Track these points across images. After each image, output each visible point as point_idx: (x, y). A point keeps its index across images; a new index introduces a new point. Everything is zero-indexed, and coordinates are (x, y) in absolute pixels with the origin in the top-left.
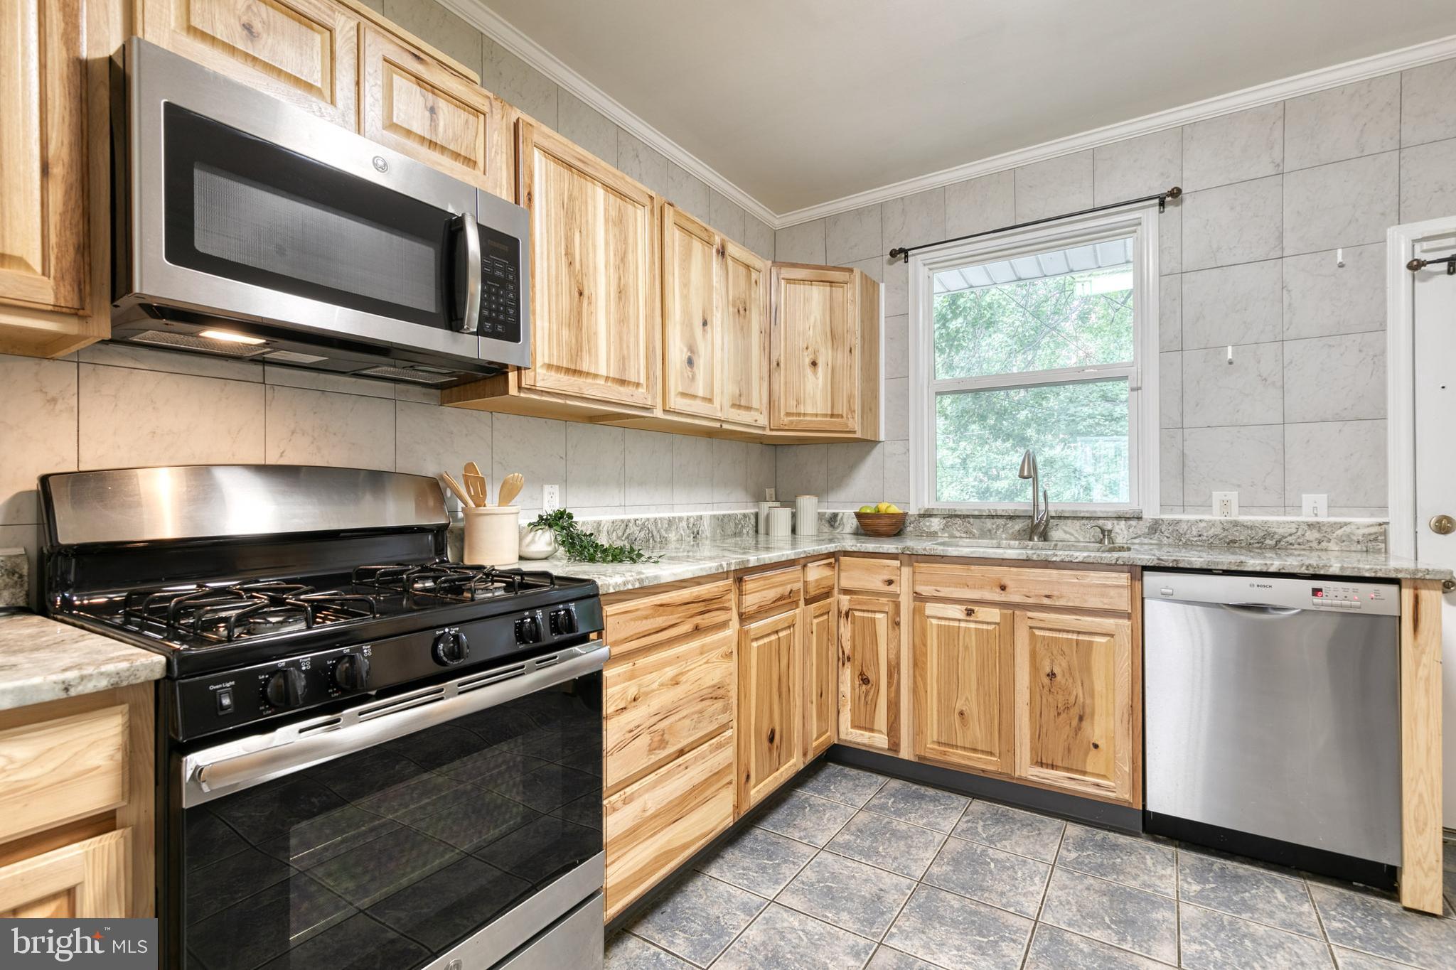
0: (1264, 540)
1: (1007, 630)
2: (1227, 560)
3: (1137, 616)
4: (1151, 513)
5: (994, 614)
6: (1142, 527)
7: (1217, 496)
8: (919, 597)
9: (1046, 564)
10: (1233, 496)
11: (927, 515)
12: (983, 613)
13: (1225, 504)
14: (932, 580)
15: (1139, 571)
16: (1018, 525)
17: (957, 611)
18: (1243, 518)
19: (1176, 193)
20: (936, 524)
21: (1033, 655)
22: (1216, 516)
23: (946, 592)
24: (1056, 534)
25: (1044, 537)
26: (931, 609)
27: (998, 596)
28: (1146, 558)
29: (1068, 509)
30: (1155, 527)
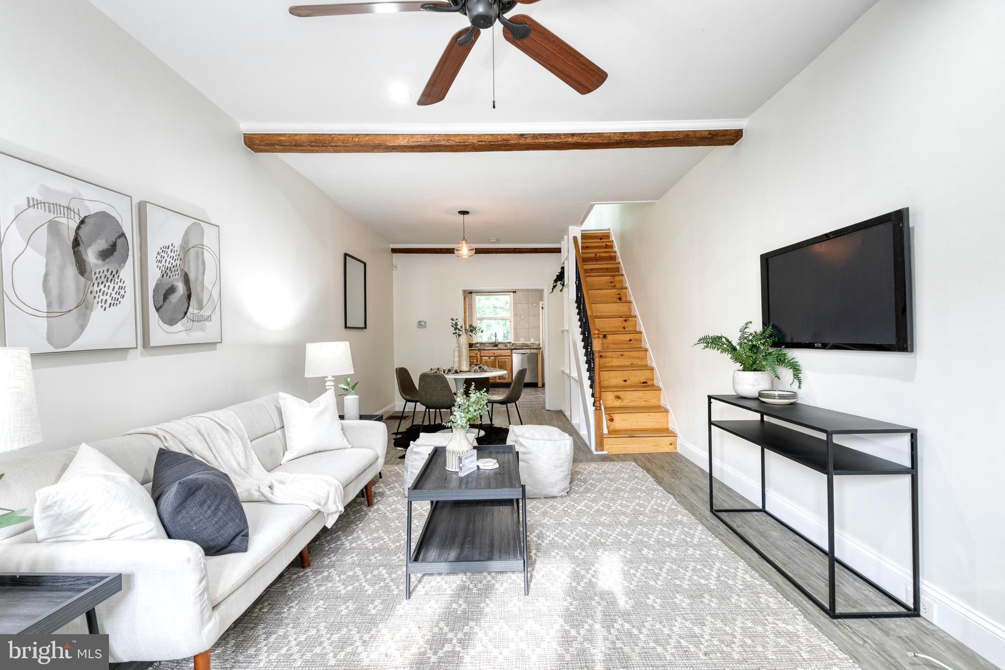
0: (527, 345)
1: (495, 360)
2: (521, 348)
3: (511, 356)
4: (512, 342)
5: (493, 358)
6: (511, 344)
7: (521, 339)
8: (481, 356)
9: (500, 349)
10: (523, 339)
11: (477, 343)
12: (491, 358)
13: (522, 340)
14: (484, 353)
15: (512, 350)
16: (493, 345)
17: (487, 358)
18: (524, 343)
19: (515, 292)
20: (478, 345)
21: (499, 363)
22: (521, 342)
23: (486, 355)
24: (499, 346)
25: (497, 347)
26: (483, 358)
27: (493, 355)
28: (513, 348)
29: (501, 342)
30: (513, 344)
